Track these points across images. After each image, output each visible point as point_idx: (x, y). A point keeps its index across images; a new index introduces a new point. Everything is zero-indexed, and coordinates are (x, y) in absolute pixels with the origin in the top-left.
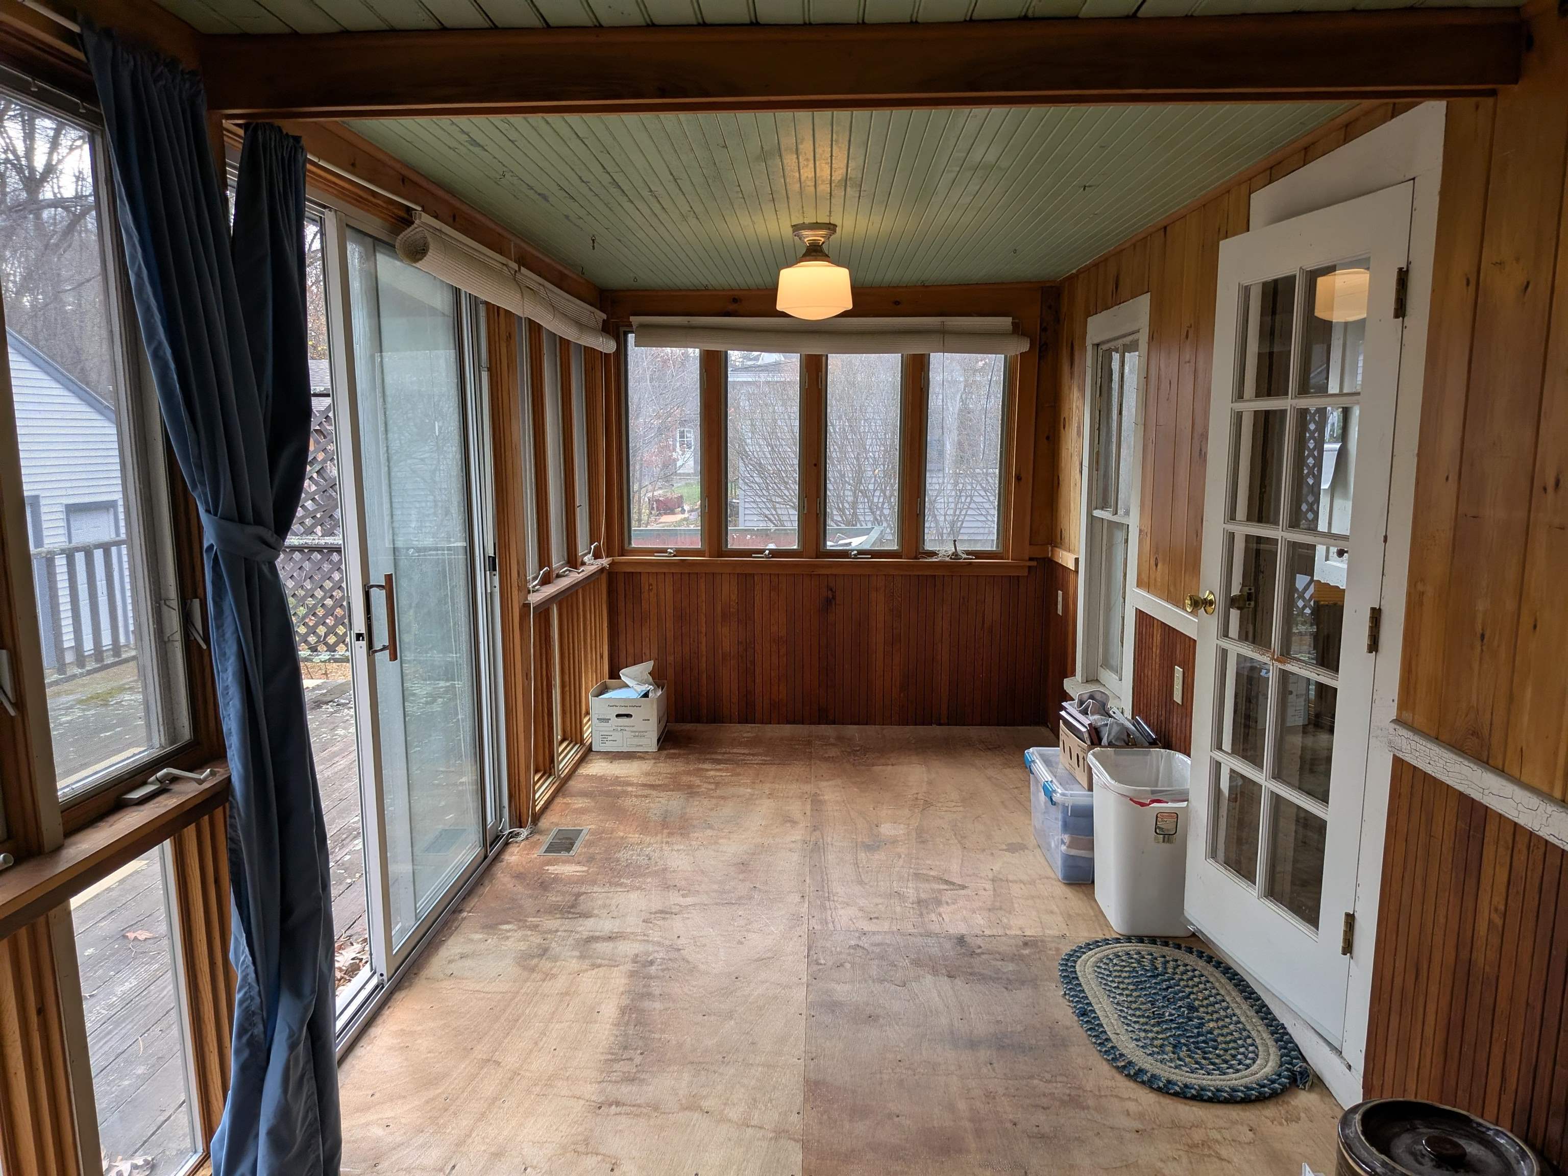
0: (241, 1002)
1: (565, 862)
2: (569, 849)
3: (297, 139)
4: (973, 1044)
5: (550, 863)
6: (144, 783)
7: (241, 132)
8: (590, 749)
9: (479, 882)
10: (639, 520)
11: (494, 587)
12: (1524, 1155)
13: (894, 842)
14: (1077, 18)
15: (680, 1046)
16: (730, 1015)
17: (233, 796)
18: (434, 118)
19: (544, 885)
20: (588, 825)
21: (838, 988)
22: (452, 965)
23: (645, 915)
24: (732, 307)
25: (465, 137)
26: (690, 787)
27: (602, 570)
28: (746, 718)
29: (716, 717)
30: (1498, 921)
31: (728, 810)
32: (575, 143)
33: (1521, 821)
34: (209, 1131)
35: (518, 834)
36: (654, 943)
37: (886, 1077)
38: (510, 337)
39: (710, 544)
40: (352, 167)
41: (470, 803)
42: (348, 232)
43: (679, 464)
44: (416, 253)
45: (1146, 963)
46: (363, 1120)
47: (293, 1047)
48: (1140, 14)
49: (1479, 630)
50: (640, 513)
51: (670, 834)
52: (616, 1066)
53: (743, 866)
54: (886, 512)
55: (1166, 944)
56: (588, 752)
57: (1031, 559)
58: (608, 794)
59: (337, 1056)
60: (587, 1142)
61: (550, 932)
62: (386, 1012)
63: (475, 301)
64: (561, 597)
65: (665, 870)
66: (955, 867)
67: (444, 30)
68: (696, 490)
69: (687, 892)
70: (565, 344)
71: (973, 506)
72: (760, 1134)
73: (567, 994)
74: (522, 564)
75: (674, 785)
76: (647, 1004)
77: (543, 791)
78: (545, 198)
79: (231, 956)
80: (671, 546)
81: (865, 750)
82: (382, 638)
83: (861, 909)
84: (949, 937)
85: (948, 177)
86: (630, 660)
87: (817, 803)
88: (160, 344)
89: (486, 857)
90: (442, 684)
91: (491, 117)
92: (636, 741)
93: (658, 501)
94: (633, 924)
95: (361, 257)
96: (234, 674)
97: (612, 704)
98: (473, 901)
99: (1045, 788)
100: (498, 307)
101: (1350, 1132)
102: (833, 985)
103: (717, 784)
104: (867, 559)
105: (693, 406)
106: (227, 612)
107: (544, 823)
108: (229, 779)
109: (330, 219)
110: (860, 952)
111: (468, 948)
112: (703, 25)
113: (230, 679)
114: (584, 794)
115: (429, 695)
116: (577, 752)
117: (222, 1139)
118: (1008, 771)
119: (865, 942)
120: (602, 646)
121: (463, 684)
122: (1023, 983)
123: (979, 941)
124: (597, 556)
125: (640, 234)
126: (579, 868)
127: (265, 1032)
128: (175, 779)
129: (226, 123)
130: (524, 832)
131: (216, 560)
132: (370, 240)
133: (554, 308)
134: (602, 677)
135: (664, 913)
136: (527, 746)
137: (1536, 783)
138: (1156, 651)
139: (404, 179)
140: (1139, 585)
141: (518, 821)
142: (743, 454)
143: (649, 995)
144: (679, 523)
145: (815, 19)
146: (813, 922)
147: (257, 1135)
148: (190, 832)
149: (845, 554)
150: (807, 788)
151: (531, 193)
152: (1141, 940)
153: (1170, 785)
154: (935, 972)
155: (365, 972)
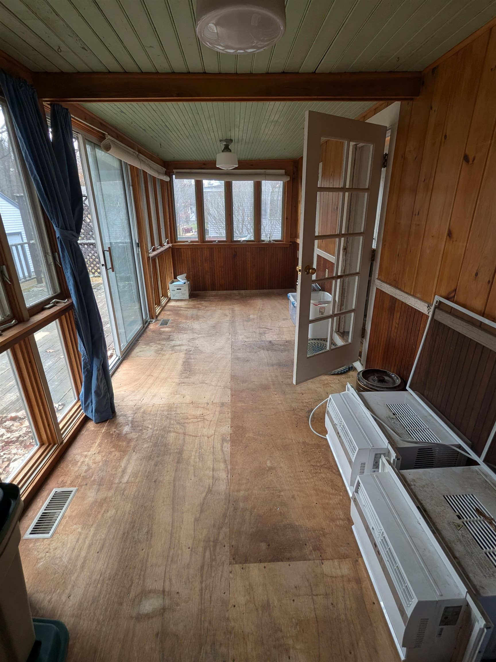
0: (83, 360)
1: (165, 328)
2: (166, 325)
3: (67, 109)
4: (273, 365)
5: (161, 328)
6: (49, 304)
7: (49, 107)
8: (170, 298)
9: (143, 333)
10: (180, 235)
11: (139, 252)
12: (398, 378)
13: (254, 319)
14: (298, 73)
15: (199, 369)
16: (212, 362)
17: (74, 307)
18: (109, 103)
19: (161, 333)
20: (171, 318)
21: (239, 354)
22: (138, 354)
23: (188, 340)
24: (204, 166)
25: (119, 110)
26: (198, 307)
27: (170, 247)
28: (213, 289)
29: (205, 289)
30: (397, 326)
31: (209, 313)
32: (153, 112)
33: (403, 301)
34: (78, 394)
35: (152, 321)
36: (191, 346)
37: (251, 373)
38: (137, 175)
39: (201, 240)
40: (85, 120)
41: (139, 314)
42: (86, 142)
43: (191, 217)
44: (107, 148)
45: (316, 345)
46: (118, 390)
47: (98, 371)
48: (316, 72)
49: (398, 254)
50: (180, 233)
51: (194, 320)
52: (183, 375)
53: (214, 327)
54: (251, 231)
55: (321, 340)
56: (169, 300)
57: (290, 242)
58: (176, 310)
59: (111, 375)
60: (177, 392)
61: (163, 345)
62: (121, 365)
63: (126, 164)
64: (158, 255)
65: (193, 329)
66: (269, 325)
67: (110, 72)
68: (196, 225)
69: (200, 334)
70: (154, 178)
71: (276, 229)
72: (220, 387)
73: (169, 359)
74: (147, 245)
75: (194, 307)
76: (190, 360)
77: (158, 310)
78: (145, 130)
79: (79, 349)
80: (189, 240)
81: (246, 297)
82: (109, 266)
83: (245, 336)
84: (267, 341)
85: (264, 125)
86: (180, 273)
87: (233, 311)
88: (35, 175)
89: (144, 327)
90: (126, 283)
91: (127, 103)
92: (183, 296)
93: (185, 229)
94: (185, 342)
95: (91, 150)
96: (70, 273)
97: (176, 286)
98: (142, 338)
99: (292, 303)
100: (134, 166)
101: (359, 376)
102: (238, 354)
103: (206, 307)
104: (245, 243)
105: (193, 200)
106: (66, 256)
107: (159, 318)
108: (72, 302)
109: (80, 136)
110: (245, 346)
111: (141, 349)
112: (189, 73)
113: (69, 275)
114: (169, 310)
115: (123, 286)
116: (166, 300)
117: (82, 395)
118: (283, 300)
119: (246, 343)
120: (171, 270)
121: (133, 283)
122: (285, 351)
123: (275, 342)
124: (168, 243)
125: (175, 143)
126: (169, 329)
127: (91, 368)
128: (58, 302)
129: (44, 103)
130: (154, 321)
131: (61, 241)
132: (93, 144)
133: (151, 167)
134: (172, 279)
135: (193, 339)
136: (153, 297)
137: (407, 291)
138: (322, 265)
139: (101, 124)
140: (318, 248)
141: (152, 317)
142: (209, 214)
143: (191, 358)
144: (192, 235)
145: (223, 71)
146: (232, 339)
147: (92, 393)
148: (63, 317)
149: (239, 241)
150: (230, 307)
151: (140, 129)
152: (315, 339)
153: (324, 300)
154: (264, 349)
155: (114, 356)
